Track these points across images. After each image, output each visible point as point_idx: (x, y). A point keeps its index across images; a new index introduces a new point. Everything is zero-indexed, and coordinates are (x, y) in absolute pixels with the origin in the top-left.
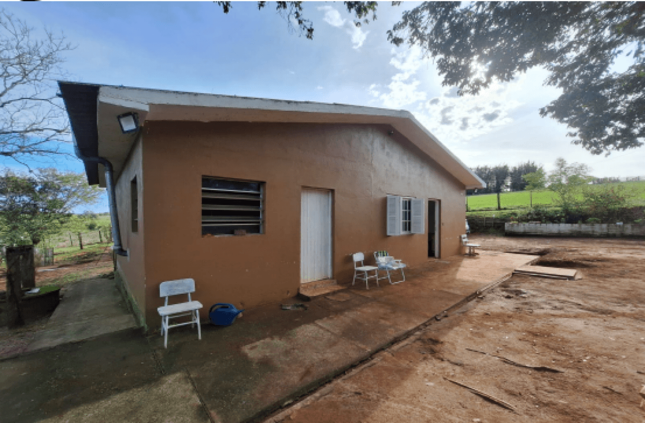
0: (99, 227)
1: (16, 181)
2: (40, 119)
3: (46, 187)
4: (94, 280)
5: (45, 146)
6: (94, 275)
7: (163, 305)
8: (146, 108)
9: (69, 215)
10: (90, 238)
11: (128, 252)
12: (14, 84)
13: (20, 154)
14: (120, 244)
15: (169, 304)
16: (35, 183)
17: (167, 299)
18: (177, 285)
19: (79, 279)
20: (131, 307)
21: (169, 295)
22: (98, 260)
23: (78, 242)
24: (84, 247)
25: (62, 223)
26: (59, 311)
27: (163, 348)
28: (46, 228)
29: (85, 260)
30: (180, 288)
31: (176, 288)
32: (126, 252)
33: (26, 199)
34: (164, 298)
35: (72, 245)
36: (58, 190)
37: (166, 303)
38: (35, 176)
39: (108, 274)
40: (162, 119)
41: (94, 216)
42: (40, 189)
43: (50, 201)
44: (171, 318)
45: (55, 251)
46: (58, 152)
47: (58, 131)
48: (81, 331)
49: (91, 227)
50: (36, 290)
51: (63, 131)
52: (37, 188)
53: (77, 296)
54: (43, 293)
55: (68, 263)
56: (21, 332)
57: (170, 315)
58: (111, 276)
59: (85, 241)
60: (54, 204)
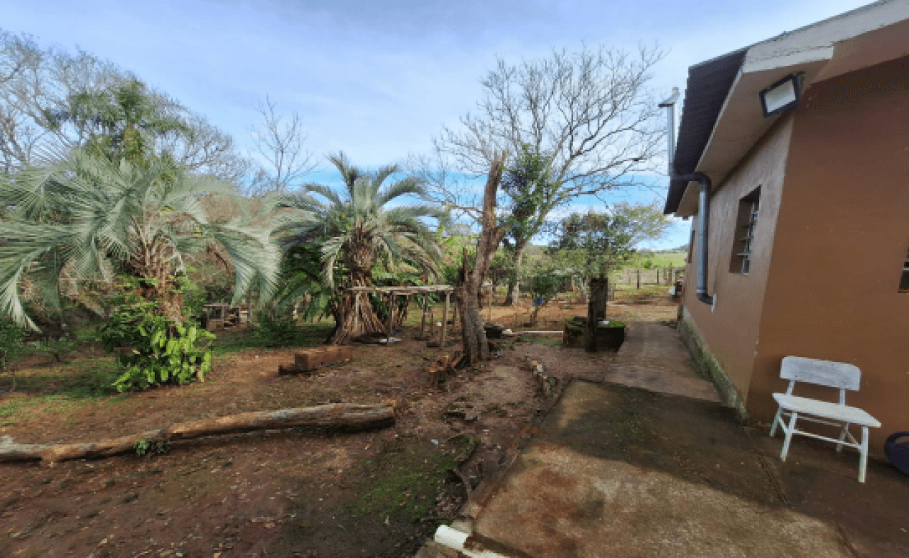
0: (656, 266)
1: (595, 218)
2: (621, 152)
3: (618, 222)
4: (653, 325)
5: (621, 180)
6: (653, 319)
7: (783, 391)
8: (828, 54)
9: (633, 251)
10: (647, 277)
11: (715, 298)
12: (605, 121)
13: (601, 191)
14: (705, 288)
15: (795, 393)
16: (608, 219)
17: (792, 384)
18: (819, 368)
19: (637, 320)
20: (709, 372)
21: (798, 379)
22: (656, 304)
23: (636, 282)
24: (642, 287)
25: (625, 259)
26: (624, 348)
27: (778, 459)
28: (612, 263)
29: (642, 300)
30: (825, 376)
31: (814, 372)
32: (711, 298)
33: (599, 234)
34: (787, 382)
35: (629, 283)
36: (625, 224)
37: (790, 390)
38: (609, 213)
39: (668, 321)
40: (842, 73)
41: (652, 254)
42: (612, 225)
43: (619, 236)
44: (801, 417)
45: (617, 287)
46: (633, 183)
47: (636, 160)
48: (652, 380)
49: (648, 266)
50: (606, 322)
51: (641, 158)
52: (610, 223)
53: (639, 338)
54: (612, 326)
55: (626, 301)
56: (593, 358)
57: (799, 414)
58: (672, 325)
59: (643, 280)
60: (623, 239)
